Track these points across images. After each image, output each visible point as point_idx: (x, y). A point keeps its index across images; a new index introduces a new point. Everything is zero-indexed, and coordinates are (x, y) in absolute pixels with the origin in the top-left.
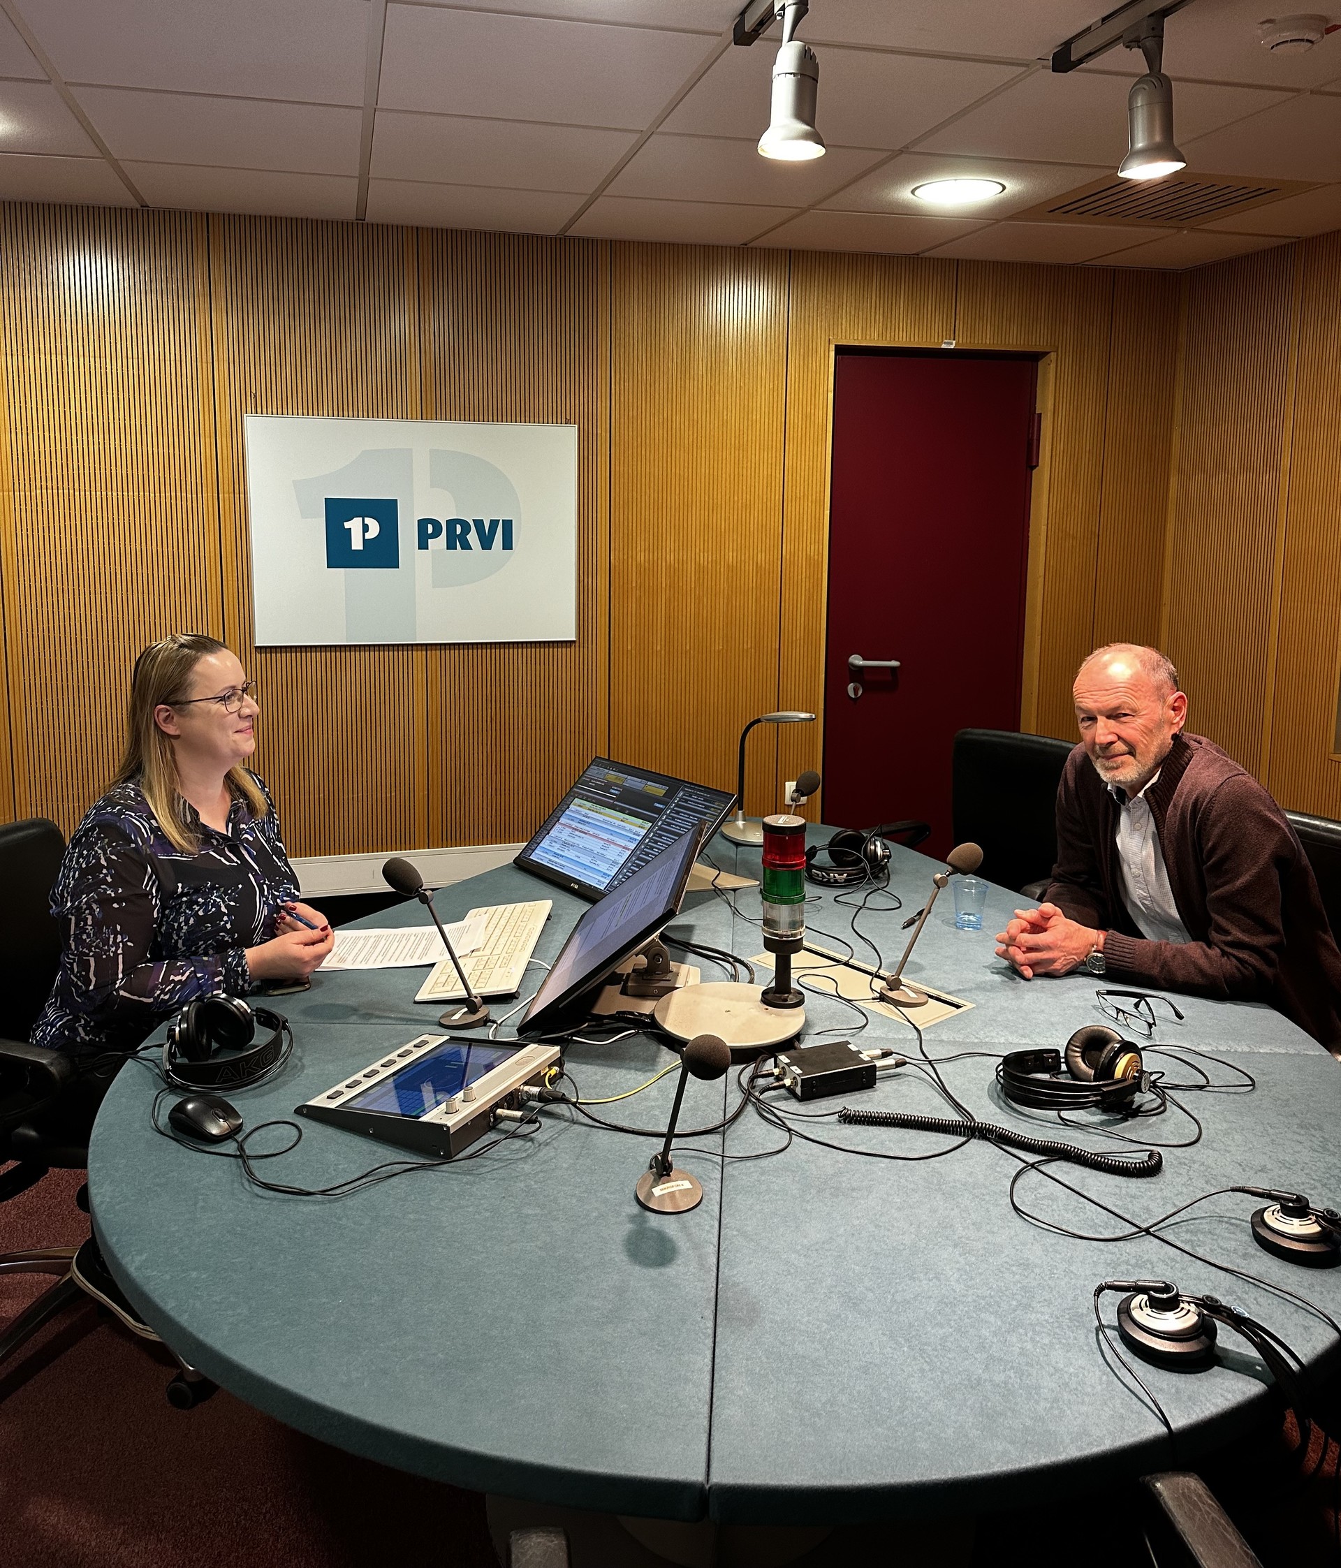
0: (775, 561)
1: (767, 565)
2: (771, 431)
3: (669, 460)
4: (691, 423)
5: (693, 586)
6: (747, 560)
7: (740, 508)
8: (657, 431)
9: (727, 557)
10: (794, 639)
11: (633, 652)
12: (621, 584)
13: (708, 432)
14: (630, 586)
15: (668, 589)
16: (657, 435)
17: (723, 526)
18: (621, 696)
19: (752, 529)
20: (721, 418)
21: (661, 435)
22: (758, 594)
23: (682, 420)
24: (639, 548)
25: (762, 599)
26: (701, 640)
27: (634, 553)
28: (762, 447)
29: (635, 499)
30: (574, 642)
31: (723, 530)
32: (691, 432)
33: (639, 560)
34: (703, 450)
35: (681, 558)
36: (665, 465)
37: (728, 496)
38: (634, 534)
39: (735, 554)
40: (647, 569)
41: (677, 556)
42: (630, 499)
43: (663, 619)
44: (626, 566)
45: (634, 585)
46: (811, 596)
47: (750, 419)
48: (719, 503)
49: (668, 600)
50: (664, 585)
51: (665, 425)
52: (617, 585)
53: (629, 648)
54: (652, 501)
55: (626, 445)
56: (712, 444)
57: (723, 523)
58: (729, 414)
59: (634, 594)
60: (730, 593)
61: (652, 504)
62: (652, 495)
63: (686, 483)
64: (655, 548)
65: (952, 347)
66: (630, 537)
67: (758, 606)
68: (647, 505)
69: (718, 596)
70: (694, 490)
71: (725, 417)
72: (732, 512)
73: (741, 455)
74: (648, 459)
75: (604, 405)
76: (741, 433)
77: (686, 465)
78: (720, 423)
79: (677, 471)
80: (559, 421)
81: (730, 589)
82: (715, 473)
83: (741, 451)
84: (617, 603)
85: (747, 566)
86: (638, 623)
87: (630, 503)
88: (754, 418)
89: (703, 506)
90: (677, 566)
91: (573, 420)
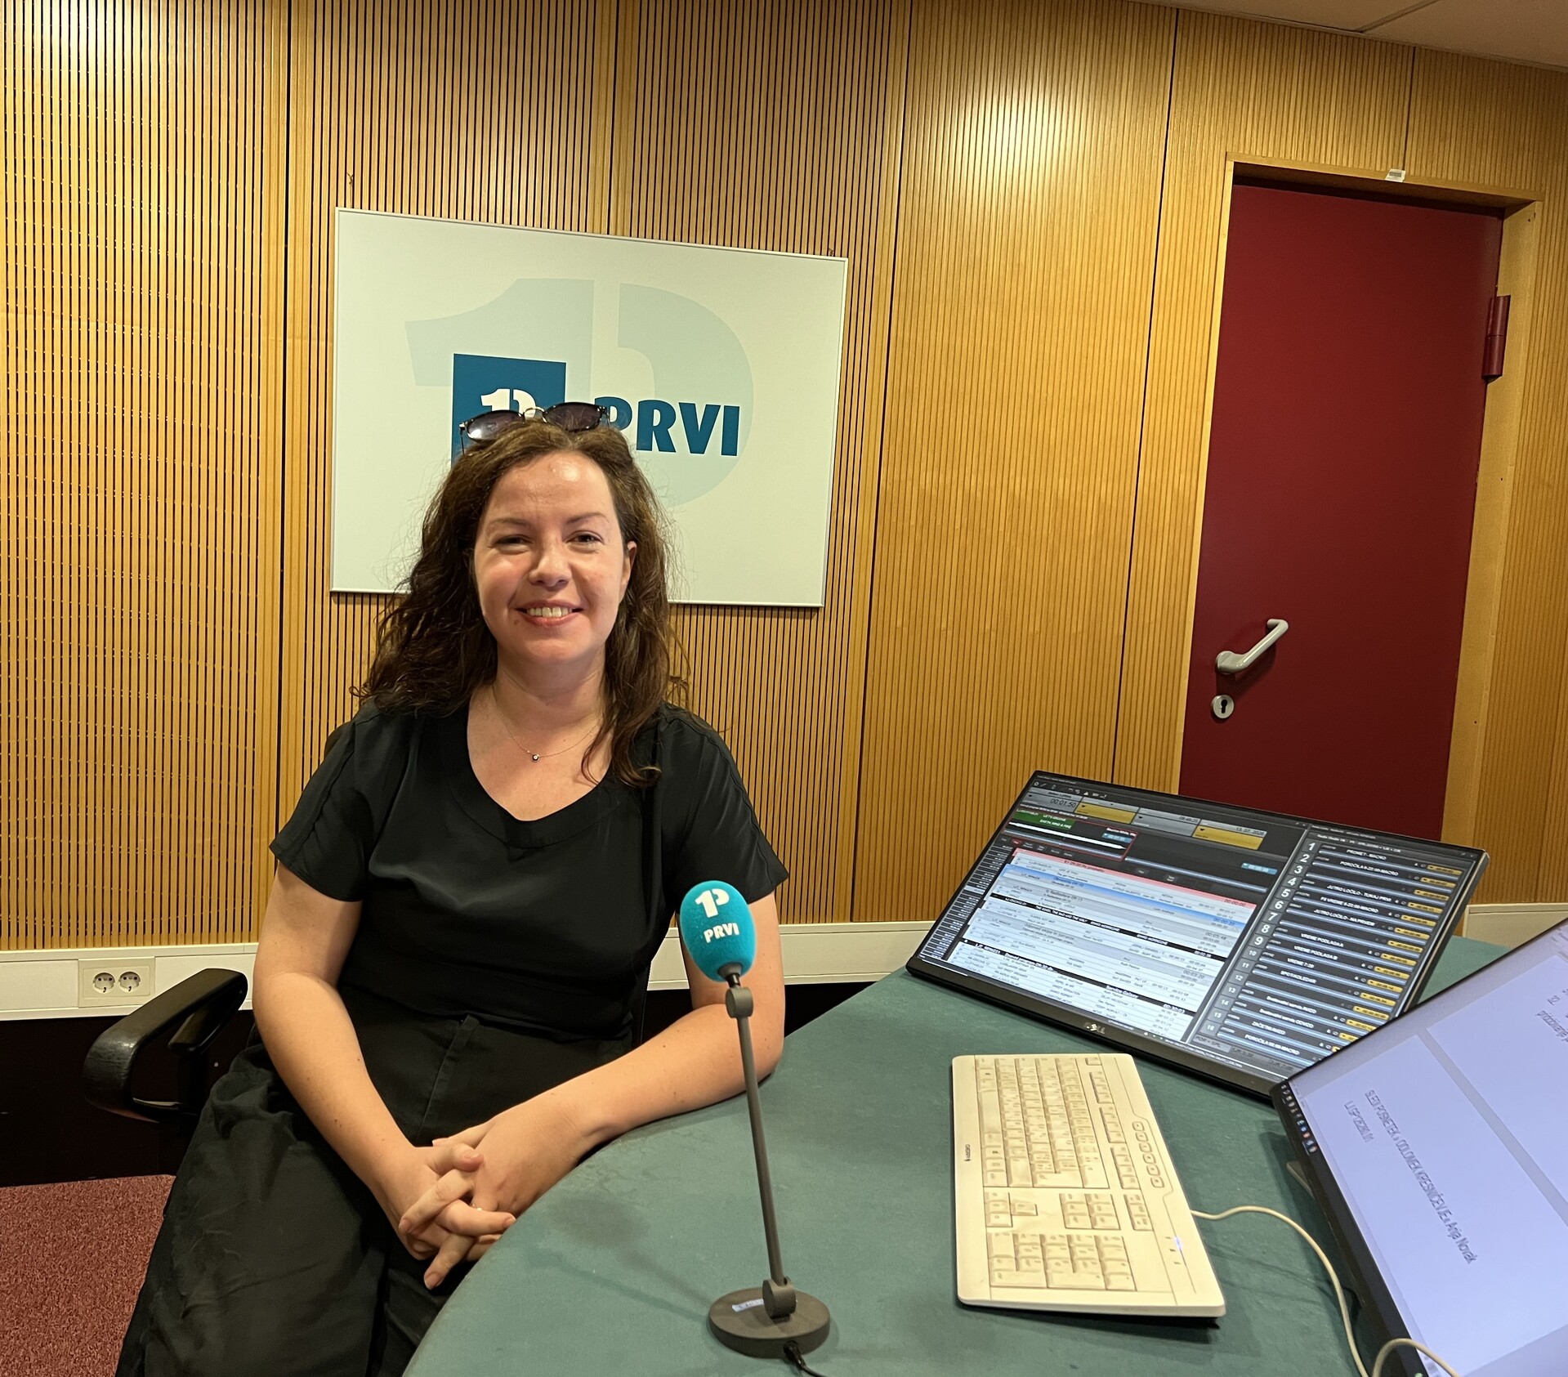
0: (1127, 496)
1: (1112, 502)
2: (1132, 290)
4: (1016, 269)
5: (1002, 529)
6: (1085, 493)
7: (1080, 408)
9: (1055, 484)
10: (1147, 621)
11: (905, 630)
12: (894, 520)
13: (1040, 285)
14: (906, 525)
15: (963, 531)
16: (963, 284)
17: (1052, 437)
18: (881, 699)
19: (1095, 443)
20: (1060, 265)
21: (969, 286)
22: (1099, 546)
23: (1003, 262)
24: (923, 465)
25: (1104, 554)
26: (1008, 616)
27: (917, 470)
28: (1118, 315)
29: (923, 383)
30: (817, 609)
31: (1052, 443)
32: (1014, 284)
33: (922, 483)
34: (1031, 312)
35: (986, 483)
36: (972, 333)
38: (919, 441)
39: (1067, 481)
40: (934, 498)
41: (980, 479)
42: (916, 386)
43: (954, 579)
44: (902, 491)
46: (1172, 554)
47: (1103, 269)
48: (1049, 400)
49: (962, 550)
50: (958, 527)
51: (977, 271)
52: (889, 521)
53: (899, 623)
54: (949, 389)
55: (916, 298)
56: (1044, 305)
57: (1053, 429)
58: (1073, 259)
59: (912, 536)
60: (1056, 543)
61: (948, 395)
62: (950, 380)
63: (1002, 364)
64: (949, 465)
65: (1401, 180)
66: (912, 446)
67: (1097, 566)
68: (942, 395)
69: (1037, 546)
70: (1014, 376)
71: (1067, 263)
72: (1067, 414)
73: (1086, 325)
74: (947, 322)
75: (887, 230)
76: (1089, 290)
77: (1004, 335)
78: (1059, 272)
79: (991, 344)
80: (818, 251)
81: (1057, 536)
82: (1047, 351)
83: (1087, 318)
84: (885, 550)
85: (1084, 503)
86: (915, 584)
87: (916, 391)
88: (1110, 267)
89: (1024, 401)
90: (979, 495)
91: (838, 252)
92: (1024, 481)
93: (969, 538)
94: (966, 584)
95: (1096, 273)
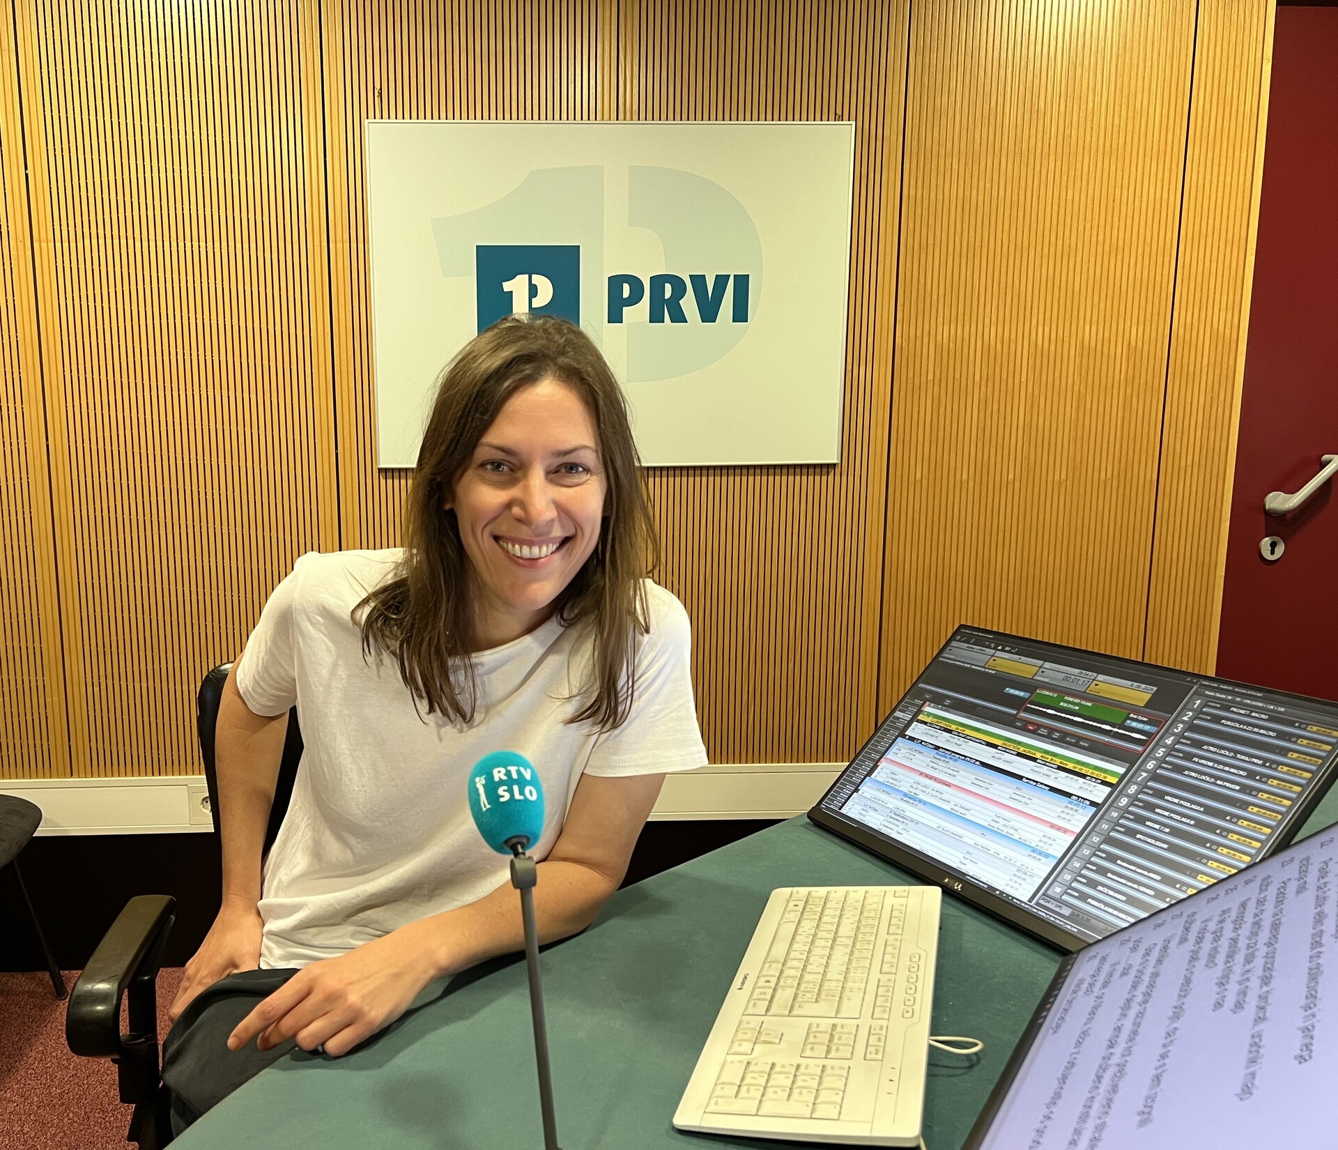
0: (1160, 338)
1: (1146, 346)
2: (1164, 125)
3: (996, 176)
4: (1034, 116)
5: (1024, 379)
6: (1113, 338)
7: (1107, 253)
8: (978, 131)
9: (1080, 333)
10: (1183, 464)
11: (925, 482)
12: (911, 375)
13: (1061, 130)
14: (923, 379)
15: (984, 383)
16: (978, 136)
17: (1077, 284)
18: (902, 550)
19: (1124, 288)
20: (1083, 107)
21: (985, 137)
22: (1129, 391)
23: (1020, 111)
24: (940, 320)
25: (1135, 398)
26: (1032, 465)
27: (933, 325)
28: (1148, 153)
29: (938, 241)
30: (834, 465)
31: (1077, 289)
32: (1033, 131)
33: (939, 337)
34: (1052, 158)
35: (1006, 334)
36: (988, 185)
37: (1087, 233)
38: (935, 297)
39: (1094, 328)
40: (952, 352)
41: (1000, 331)
42: (930, 242)
43: (974, 431)
44: (918, 347)
45: (930, 377)
46: (1215, 396)
47: (1131, 107)
48: (1073, 245)
49: (982, 401)
50: (977, 379)
51: (992, 123)
52: (904, 378)
53: (918, 475)
54: (965, 244)
55: (928, 155)
56: (1066, 151)
57: (1077, 277)
59: (930, 391)
60: (1083, 391)
62: (965, 234)
63: (1020, 215)
64: (967, 318)
66: (928, 301)
67: (1127, 411)
68: (958, 249)
69: (1063, 394)
70: (1034, 225)
71: (1090, 105)
72: (1092, 260)
73: (1113, 167)
74: (962, 175)
75: (896, 89)
76: (1116, 130)
77: (1023, 184)
78: (1082, 115)
79: (1009, 194)
80: (825, 117)
81: (1083, 383)
82: (1070, 197)
83: (1113, 159)
84: (902, 405)
85: (1112, 348)
86: (934, 437)
87: (930, 248)
88: (1138, 104)
89: (1046, 250)
90: (999, 346)
91: (846, 116)
92: (1047, 330)
93: (990, 390)
94: (987, 434)
95: (1124, 112)
